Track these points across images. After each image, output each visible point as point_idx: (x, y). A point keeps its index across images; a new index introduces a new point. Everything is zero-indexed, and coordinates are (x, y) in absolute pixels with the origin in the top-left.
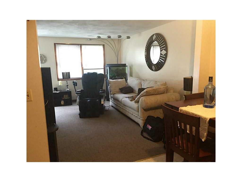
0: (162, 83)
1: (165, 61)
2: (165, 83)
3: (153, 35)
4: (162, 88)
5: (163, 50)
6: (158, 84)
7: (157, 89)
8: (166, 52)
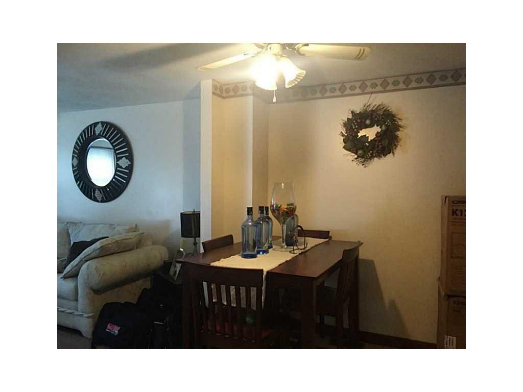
0: (127, 227)
1: (128, 180)
2: (134, 226)
3: (96, 124)
4: (132, 237)
5: (122, 157)
6: (116, 229)
7: (123, 239)
8: (129, 163)
